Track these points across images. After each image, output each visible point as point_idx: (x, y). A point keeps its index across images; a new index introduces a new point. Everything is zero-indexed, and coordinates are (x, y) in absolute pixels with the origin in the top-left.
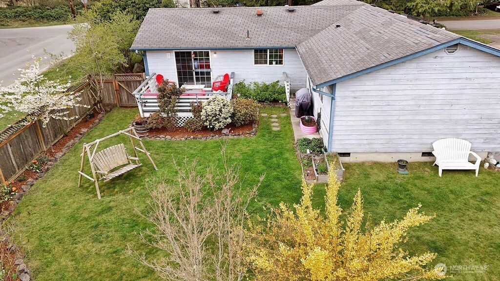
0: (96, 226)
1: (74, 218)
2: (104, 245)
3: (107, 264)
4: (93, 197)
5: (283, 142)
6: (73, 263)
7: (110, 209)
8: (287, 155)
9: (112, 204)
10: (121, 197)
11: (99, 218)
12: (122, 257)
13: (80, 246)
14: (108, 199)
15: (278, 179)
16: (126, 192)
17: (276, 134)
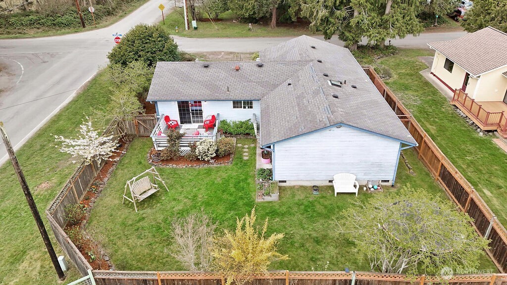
0: (138, 229)
1: (124, 224)
2: (143, 240)
3: (147, 251)
4: (133, 211)
5: (248, 169)
6: (129, 250)
7: (144, 218)
8: (250, 180)
9: (144, 215)
10: (149, 211)
11: (138, 225)
12: (154, 247)
13: (130, 241)
14: (141, 212)
15: (241, 198)
16: (152, 207)
17: (245, 163)
